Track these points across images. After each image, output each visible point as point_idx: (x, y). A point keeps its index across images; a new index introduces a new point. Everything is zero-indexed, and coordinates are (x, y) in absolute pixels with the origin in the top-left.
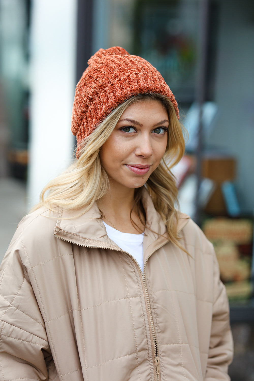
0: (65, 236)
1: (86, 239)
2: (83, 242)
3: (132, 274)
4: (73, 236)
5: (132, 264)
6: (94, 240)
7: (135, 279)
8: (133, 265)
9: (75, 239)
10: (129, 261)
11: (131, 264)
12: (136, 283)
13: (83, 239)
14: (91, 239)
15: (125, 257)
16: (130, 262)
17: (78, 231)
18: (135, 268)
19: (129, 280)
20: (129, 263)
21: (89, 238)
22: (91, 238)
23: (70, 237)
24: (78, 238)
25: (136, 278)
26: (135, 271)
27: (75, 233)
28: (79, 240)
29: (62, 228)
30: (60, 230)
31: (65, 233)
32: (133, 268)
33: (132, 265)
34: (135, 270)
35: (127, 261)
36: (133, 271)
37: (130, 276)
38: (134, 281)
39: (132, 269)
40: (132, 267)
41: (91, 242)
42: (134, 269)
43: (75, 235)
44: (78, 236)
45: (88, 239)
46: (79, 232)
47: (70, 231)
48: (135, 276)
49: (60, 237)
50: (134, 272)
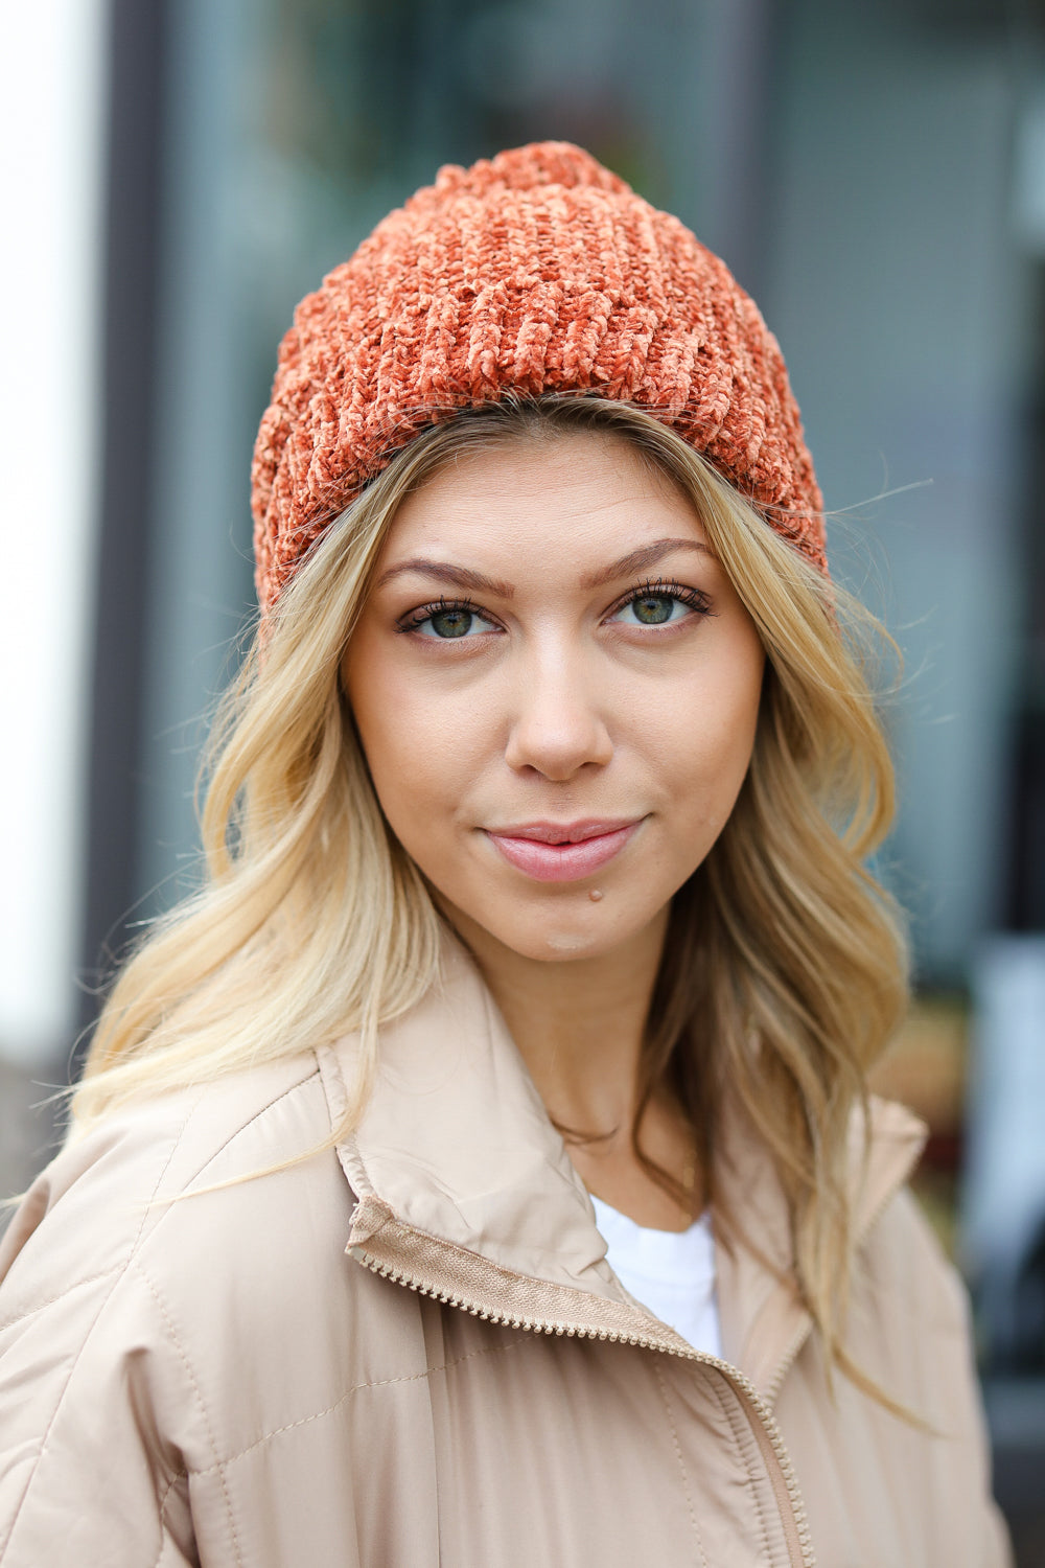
0: (409, 1256)
1: (518, 1278)
2: (505, 1294)
3: (738, 1499)
4: (451, 1259)
5: (740, 1435)
6: (556, 1288)
7: (754, 1525)
8: (749, 1444)
9: (462, 1279)
10: (722, 1417)
11: (733, 1438)
12: (760, 1551)
13: (501, 1282)
14: (540, 1283)
15: (705, 1396)
16: (732, 1426)
17: (477, 1228)
18: (760, 1461)
19: (715, 1527)
20: (725, 1429)
21: (532, 1274)
22: (541, 1274)
23: (434, 1266)
24: (477, 1271)
25: (759, 1518)
26: (752, 1481)
27: (461, 1239)
28: (481, 1286)
29: (398, 1211)
30: (390, 1217)
31: (412, 1241)
32: (740, 1461)
33: (738, 1441)
34: (753, 1472)
35: (716, 1417)
36: (743, 1476)
37: (721, 1508)
38: (744, 1537)
39: (738, 1466)
40: (737, 1453)
41: (543, 1297)
42: (746, 1468)
43: (463, 1251)
44: (476, 1257)
45: (528, 1281)
46: (484, 1238)
47: (436, 1230)
48: (756, 1510)
49: (378, 1263)
50: (749, 1486)
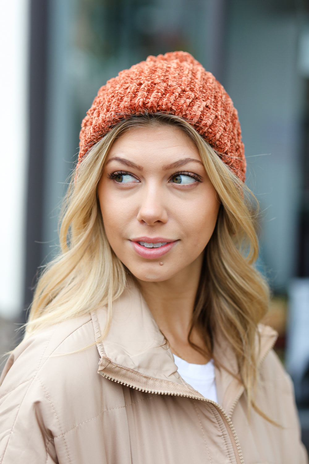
0: (117, 373)
1: (150, 378)
2: (146, 383)
3: (219, 440)
4: (129, 374)
5: (219, 422)
6: (162, 381)
7: (224, 448)
8: (222, 424)
9: (132, 379)
10: (214, 417)
11: (217, 423)
12: (226, 456)
13: (145, 380)
14: (157, 380)
15: (208, 411)
16: (217, 419)
17: (137, 364)
18: (225, 429)
19: (213, 449)
20: (215, 420)
21: (154, 377)
22: (157, 377)
23: (124, 376)
24: (137, 377)
25: (226, 446)
26: (223, 435)
27: (132, 368)
28: (139, 381)
29: (113, 360)
30: (110, 362)
31: (117, 369)
32: (220, 429)
33: (219, 423)
34: (224, 432)
35: (212, 417)
36: (221, 434)
37: (215, 443)
38: (222, 451)
39: (219, 431)
40: (219, 427)
41: (157, 383)
42: (222, 431)
43: (133, 371)
44: (137, 373)
45: (153, 379)
46: (139, 367)
47: (125, 365)
48: (225, 443)
49: (108, 375)
50: (223, 437)
